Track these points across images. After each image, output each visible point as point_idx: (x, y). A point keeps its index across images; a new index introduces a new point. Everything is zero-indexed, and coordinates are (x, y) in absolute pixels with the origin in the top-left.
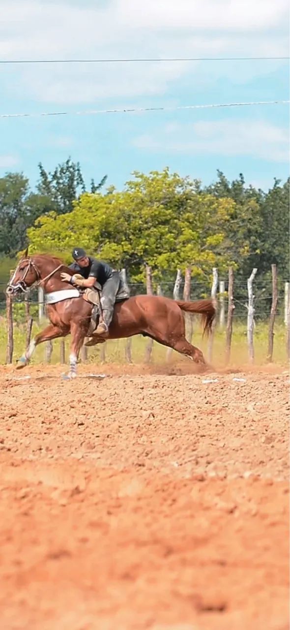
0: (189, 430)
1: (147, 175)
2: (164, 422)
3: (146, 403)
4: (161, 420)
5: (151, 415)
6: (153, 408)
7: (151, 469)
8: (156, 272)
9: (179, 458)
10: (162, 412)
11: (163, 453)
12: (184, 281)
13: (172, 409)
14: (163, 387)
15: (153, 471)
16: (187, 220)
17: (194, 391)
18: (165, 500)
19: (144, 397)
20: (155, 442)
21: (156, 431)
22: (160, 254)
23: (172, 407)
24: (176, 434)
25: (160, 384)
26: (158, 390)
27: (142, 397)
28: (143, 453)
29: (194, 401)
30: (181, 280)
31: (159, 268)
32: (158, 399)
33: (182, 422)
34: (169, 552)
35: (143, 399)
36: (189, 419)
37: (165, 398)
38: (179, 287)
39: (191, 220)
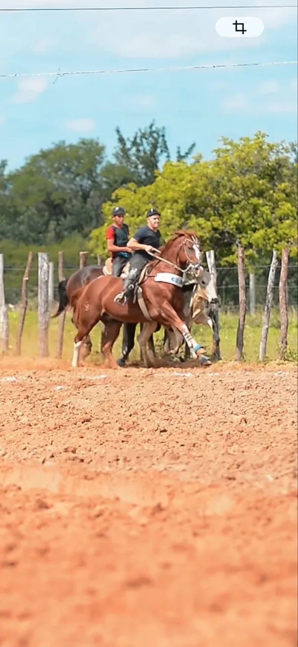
0: (286, 438)
1: (236, 141)
2: (257, 428)
3: (237, 406)
4: (254, 426)
5: (243, 421)
6: (245, 412)
7: (242, 483)
8: (250, 251)
9: (275, 470)
10: (255, 417)
11: (257, 465)
12: (281, 265)
13: (266, 413)
14: (256, 388)
15: (245, 486)
16: (284, 191)
17: (292, 393)
18: (258, 519)
19: (235, 398)
20: (247, 452)
21: (248, 439)
22: (255, 230)
23: (267, 411)
24: (272, 443)
25: (253, 384)
26: (251, 391)
27: (233, 399)
28: (233, 465)
29: (293, 405)
30: (277, 264)
31: (254, 247)
32: (251, 401)
33: (279, 429)
34: (263, 579)
35: (234, 402)
36: (287, 425)
37: (258, 400)
38: (274, 272)
39: (288, 191)
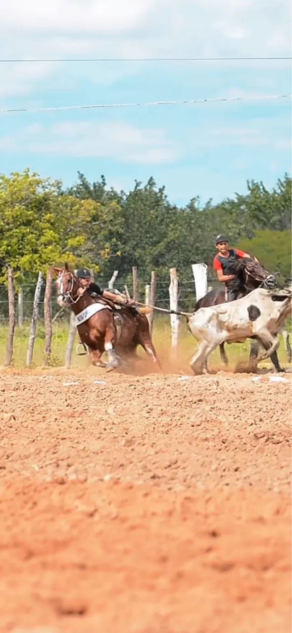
0: (50, 433)
1: (8, 177)
2: (25, 424)
3: (7, 405)
4: (22, 423)
5: (12, 418)
6: (14, 410)
7: (11, 472)
8: (18, 274)
9: (40, 461)
10: (23, 414)
11: (24, 456)
12: (46, 284)
13: (32, 411)
14: (24, 390)
15: (14, 474)
16: (49, 221)
17: (55, 394)
18: (26, 503)
19: (5, 399)
20: (16, 444)
21: (17, 433)
22: (22, 255)
23: (33, 410)
24: (37, 437)
25: (21, 386)
26: (19, 392)
27: (3, 399)
28: (3, 456)
29: (55, 404)
30: (43, 282)
31: (22, 269)
32: (19, 401)
33: (43, 425)
34: (30, 555)
35: (4, 401)
36: (50, 422)
37: (26, 400)
38: (40, 289)
39: (52, 221)
